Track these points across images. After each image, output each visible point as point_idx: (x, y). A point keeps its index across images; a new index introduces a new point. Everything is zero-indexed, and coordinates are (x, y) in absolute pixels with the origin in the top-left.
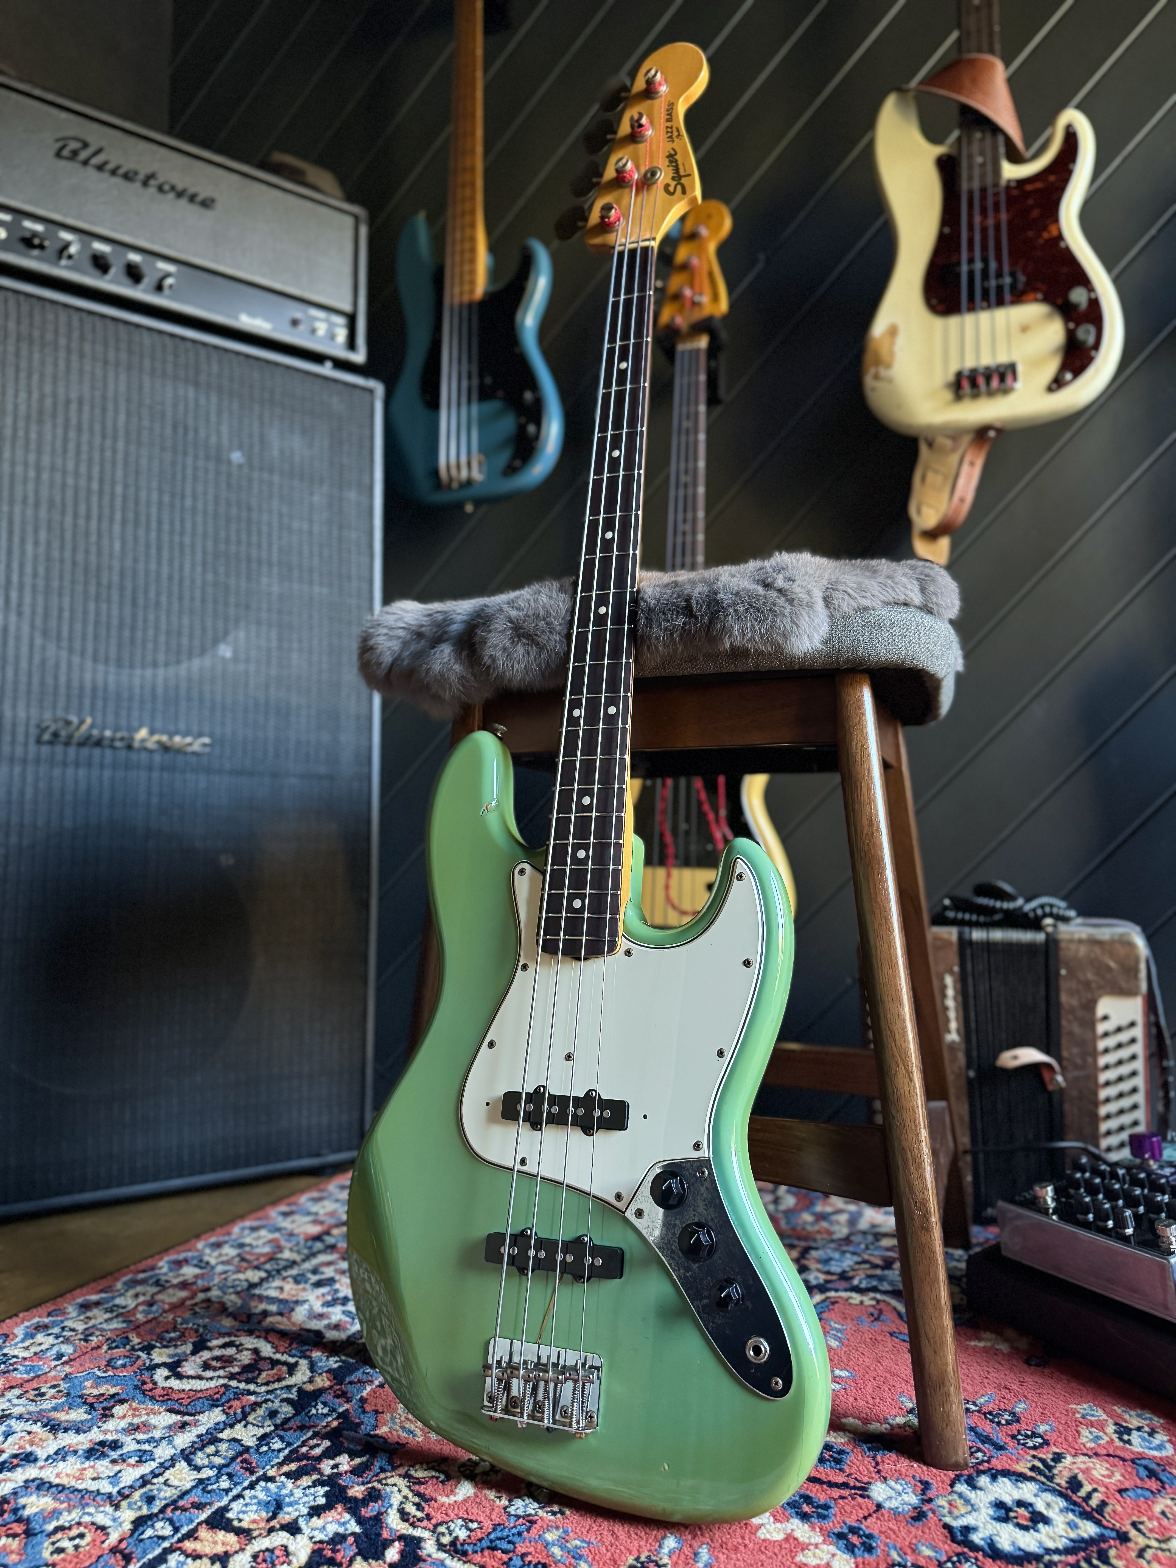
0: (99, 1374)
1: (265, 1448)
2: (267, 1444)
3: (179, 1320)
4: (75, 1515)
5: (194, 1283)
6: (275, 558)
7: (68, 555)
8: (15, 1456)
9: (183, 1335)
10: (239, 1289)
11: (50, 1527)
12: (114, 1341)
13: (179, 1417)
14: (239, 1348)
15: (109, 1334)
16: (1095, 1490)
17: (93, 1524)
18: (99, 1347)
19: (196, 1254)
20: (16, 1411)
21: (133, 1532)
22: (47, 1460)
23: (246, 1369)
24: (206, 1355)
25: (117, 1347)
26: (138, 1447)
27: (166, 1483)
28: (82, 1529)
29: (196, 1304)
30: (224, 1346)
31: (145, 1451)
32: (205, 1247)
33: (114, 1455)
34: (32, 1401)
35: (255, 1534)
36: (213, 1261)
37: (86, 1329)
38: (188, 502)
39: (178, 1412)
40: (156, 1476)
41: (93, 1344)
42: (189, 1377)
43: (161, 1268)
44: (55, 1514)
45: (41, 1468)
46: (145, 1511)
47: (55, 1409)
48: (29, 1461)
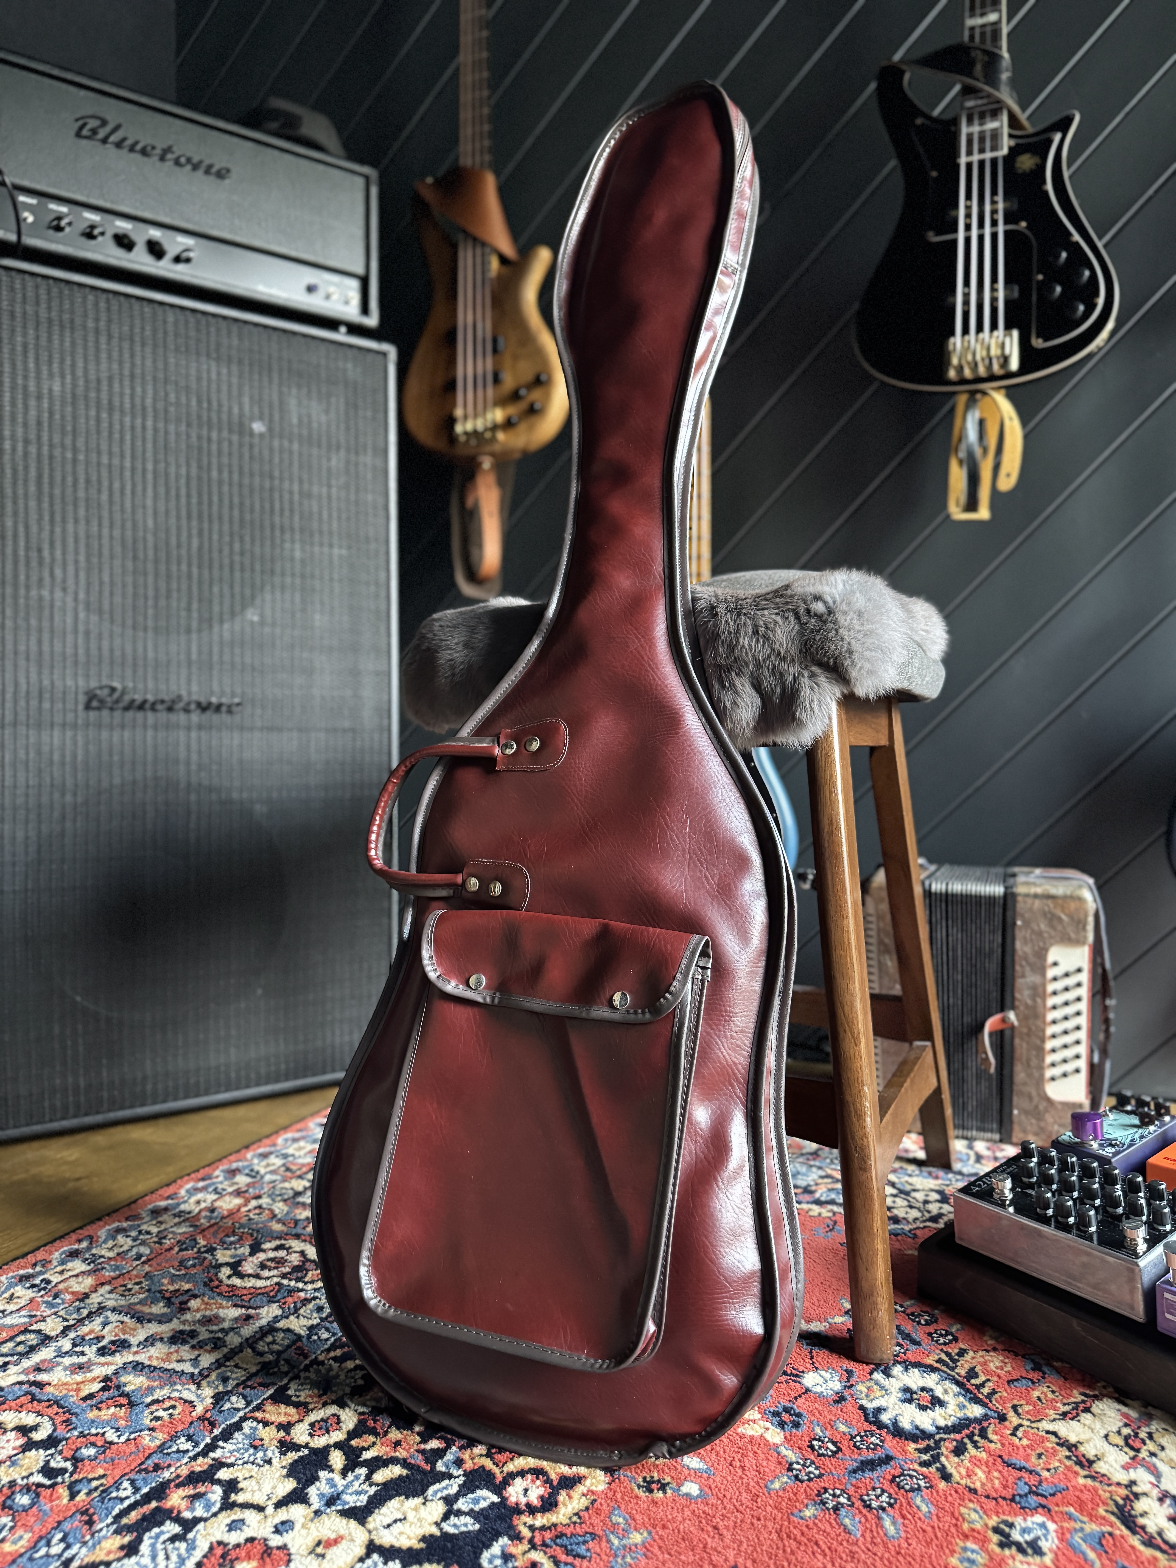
0: (173, 1271)
1: (316, 1337)
2: (316, 1334)
3: (237, 1225)
4: (166, 1391)
5: (246, 1191)
6: (297, 525)
7: (105, 531)
8: (113, 1343)
9: (241, 1239)
10: (286, 1197)
11: (148, 1400)
12: (184, 1243)
13: (243, 1311)
14: (289, 1250)
15: (179, 1238)
16: (988, 1380)
17: (181, 1398)
18: (171, 1249)
19: (246, 1163)
20: (111, 1303)
21: (215, 1405)
22: (138, 1346)
23: (296, 1269)
24: (262, 1256)
25: (186, 1249)
26: (212, 1335)
27: (236, 1366)
28: (173, 1403)
29: (249, 1211)
30: (277, 1249)
31: (219, 1338)
32: (254, 1156)
33: (194, 1342)
34: (122, 1295)
35: (311, 1407)
36: (262, 1171)
37: (159, 1232)
38: (215, 474)
39: (242, 1306)
40: (228, 1360)
41: (166, 1246)
42: (249, 1276)
43: (217, 1177)
44: (150, 1390)
45: (136, 1353)
46: (221, 1389)
47: (140, 1302)
48: (124, 1347)
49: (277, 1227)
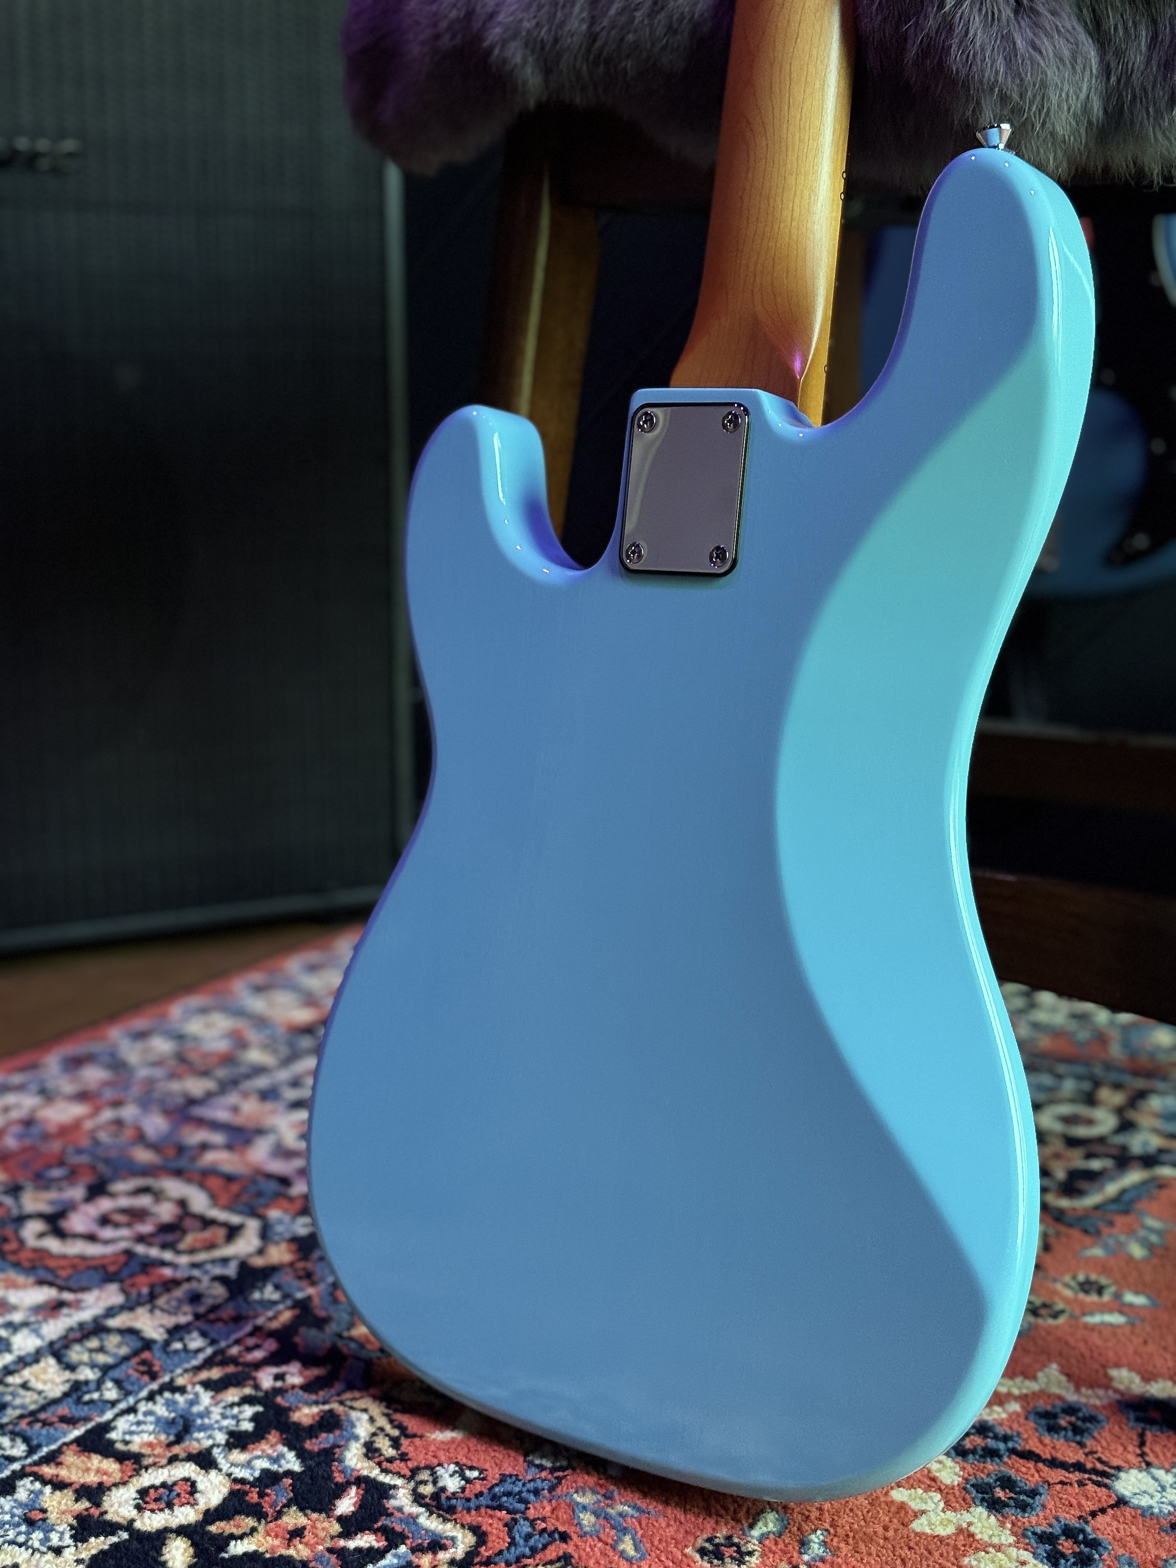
1: (178, 1346)
2: (181, 1339)
3: (70, 1150)
5: (99, 1094)
9: (73, 1172)
10: (170, 1106)
13: (54, 1294)
14: (158, 1195)
19: (107, 1047)
23: (165, 1228)
24: (105, 1205)
27: (24, 1385)
29: (99, 1128)
30: (137, 1192)
32: (123, 1036)
35: (146, 1462)
36: (133, 1061)
39: (53, 1286)
40: (11, 1374)
42: (76, 1236)
43: (49, 1068)
49: (143, 1156)
